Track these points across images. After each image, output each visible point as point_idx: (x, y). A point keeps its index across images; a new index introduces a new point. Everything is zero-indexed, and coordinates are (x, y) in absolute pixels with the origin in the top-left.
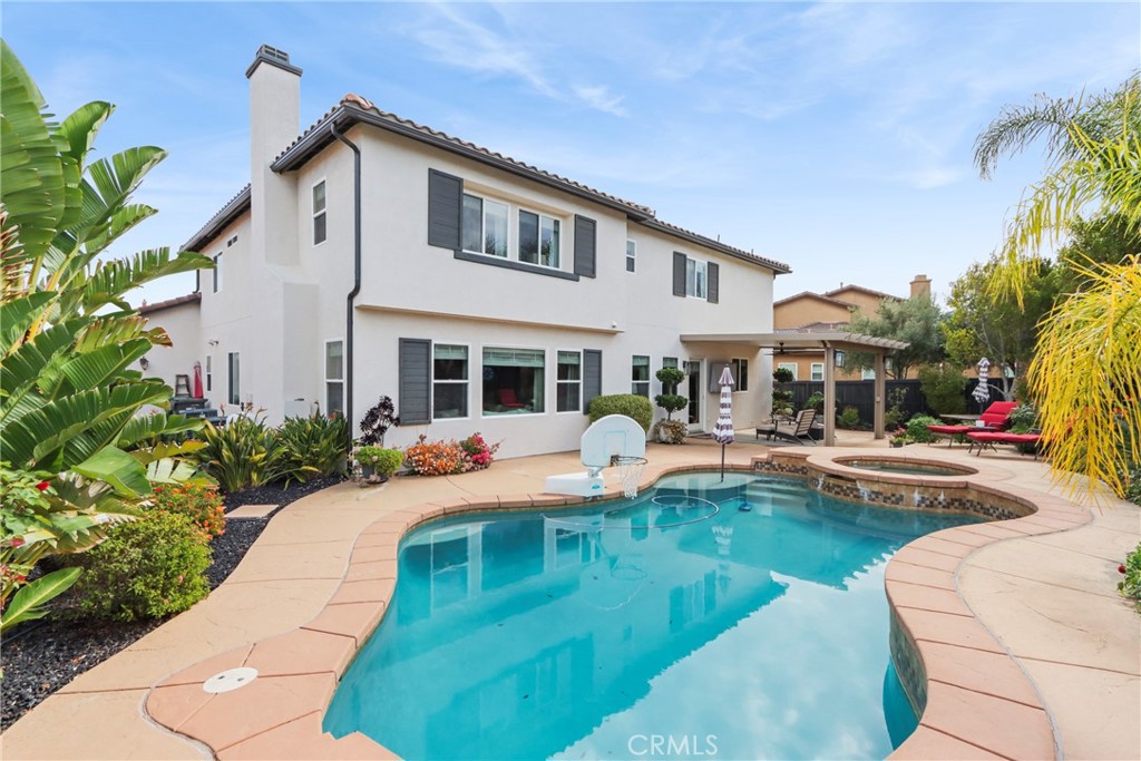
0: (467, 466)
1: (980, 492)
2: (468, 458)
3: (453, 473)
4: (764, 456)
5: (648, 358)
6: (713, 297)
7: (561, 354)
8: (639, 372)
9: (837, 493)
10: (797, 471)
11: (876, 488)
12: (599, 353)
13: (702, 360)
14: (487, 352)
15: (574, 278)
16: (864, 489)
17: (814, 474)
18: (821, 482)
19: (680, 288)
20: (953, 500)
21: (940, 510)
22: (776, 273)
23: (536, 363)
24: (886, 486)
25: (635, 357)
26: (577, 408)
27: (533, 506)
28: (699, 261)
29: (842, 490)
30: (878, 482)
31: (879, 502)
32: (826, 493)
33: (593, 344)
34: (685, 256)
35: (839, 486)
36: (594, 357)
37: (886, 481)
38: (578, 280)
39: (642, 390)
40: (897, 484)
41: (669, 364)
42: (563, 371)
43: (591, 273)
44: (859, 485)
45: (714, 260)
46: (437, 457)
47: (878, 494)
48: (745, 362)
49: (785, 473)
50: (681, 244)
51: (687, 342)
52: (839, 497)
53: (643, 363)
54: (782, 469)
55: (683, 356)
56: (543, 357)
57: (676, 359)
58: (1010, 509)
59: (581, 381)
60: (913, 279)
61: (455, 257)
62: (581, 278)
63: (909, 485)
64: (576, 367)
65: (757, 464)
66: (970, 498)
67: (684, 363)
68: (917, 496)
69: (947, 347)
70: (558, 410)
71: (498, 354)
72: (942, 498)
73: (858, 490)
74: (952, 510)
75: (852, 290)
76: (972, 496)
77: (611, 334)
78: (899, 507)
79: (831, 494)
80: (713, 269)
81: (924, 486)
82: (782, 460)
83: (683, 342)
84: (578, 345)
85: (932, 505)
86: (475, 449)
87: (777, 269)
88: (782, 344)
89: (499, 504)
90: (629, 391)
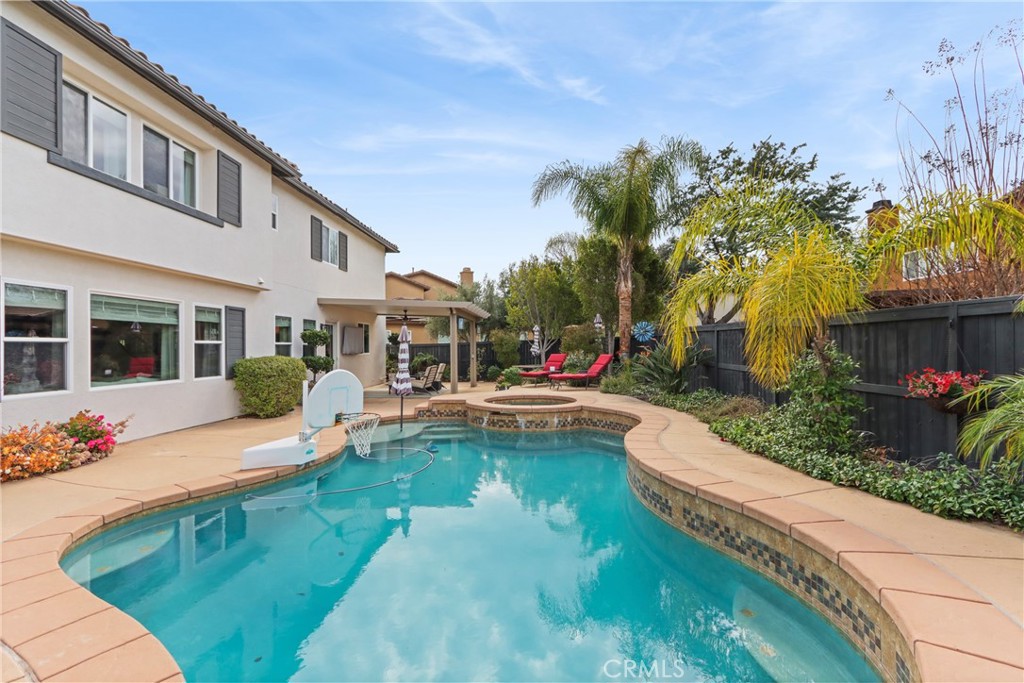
0: (83, 456)
1: (590, 411)
2: (83, 445)
3: (61, 469)
4: (424, 405)
5: (290, 319)
6: (344, 266)
7: (199, 310)
8: (283, 332)
9: (501, 426)
10: (453, 414)
11: (530, 418)
12: (243, 311)
13: (336, 323)
14: (97, 301)
15: (218, 222)
16: (521, 420)
17: (478, 414)
18: (486, 420)
19: (317, 254)
20: (575, 419)
21: (569, 428)
22: (388, 250)
23: (166, 319)
24: (537, 415)
25: (278, 318)
26: (217, 373)
27: (237, 487)
28: (333, 229)
29: (505, 423)
30: (531, 413)
31: (533, 428)
32: (491, 428)
33: (236, 302)
34: (321, 222)
35: (502, 421)
36: (237, 315)
37: (537, 412)
38: (222, 227)
39: (283, 351)
40: (543, 412)
41: (308, 327)
42: (201, 329)
43: (236, 222)
44: (518, 418)
45: (344, 231)
46: (27, 451)
47: (531, 422)
48: (367, 326)
49: (443, 418)
50: (319, 210)
51: (323, 305)
52: (503, 429)
53: (284, 324)
54: (441, 414)
55: (320, 319)
56: (176, 313)
57: (314, 322)
58: (612, 420)
59: (222, 342)
60: (462, 270)
61: (49, 161)
62: (226, 224)
63: (551, 413)
64: (217, 326)
65: (420, 413)
66: (583, 416)
67: (322, 325)
68: (556, 420)
69: (509, 319)
70: (196, 376)
71: (114, 304)
72: (569, 419)
73: (517, 422)
74: (575, 427)
75: (423, 274)
76: (585, 415)
77: (254, 291)
78: (545, 430)
79: (496, 428)
80: (343, 238)
81: (560, 412)
82: (440, 407)
83: (320, 305)
84: (219, 301)
85: (564, 425)
86: (93, 432)
87: (389, 248)
88: (405, 311)
89: (189, 493)
90: (272, 353)
